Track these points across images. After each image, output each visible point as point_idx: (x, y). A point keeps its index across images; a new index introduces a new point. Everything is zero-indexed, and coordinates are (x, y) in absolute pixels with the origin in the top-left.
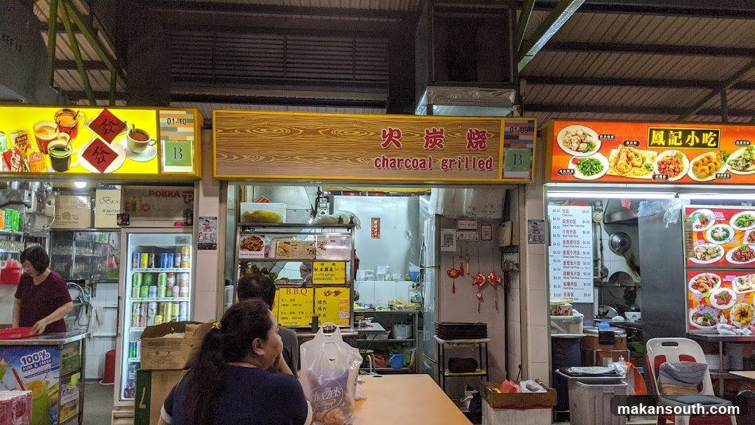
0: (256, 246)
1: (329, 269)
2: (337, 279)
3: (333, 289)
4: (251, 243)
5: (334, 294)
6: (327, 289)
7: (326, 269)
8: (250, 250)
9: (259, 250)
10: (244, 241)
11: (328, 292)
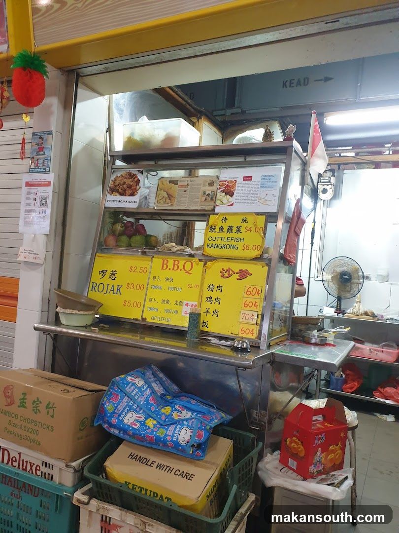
0: (130, 187)
1: (235, 230)
2: (246, 248)
3: (236, 267)
4: (124, 183)
5: (237, 276)
6: (226, 265)
7: (230, 229)
8: (121, 194)
9: (132, 195)
10: (115, 180)
11: (228, 270)
